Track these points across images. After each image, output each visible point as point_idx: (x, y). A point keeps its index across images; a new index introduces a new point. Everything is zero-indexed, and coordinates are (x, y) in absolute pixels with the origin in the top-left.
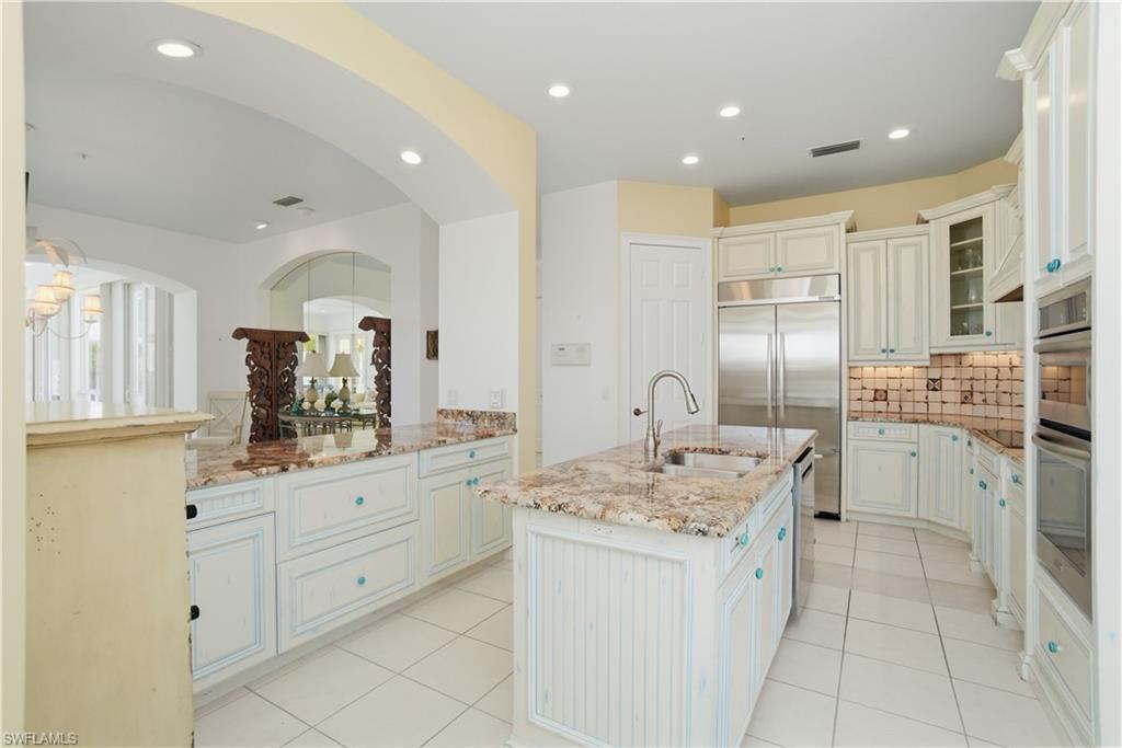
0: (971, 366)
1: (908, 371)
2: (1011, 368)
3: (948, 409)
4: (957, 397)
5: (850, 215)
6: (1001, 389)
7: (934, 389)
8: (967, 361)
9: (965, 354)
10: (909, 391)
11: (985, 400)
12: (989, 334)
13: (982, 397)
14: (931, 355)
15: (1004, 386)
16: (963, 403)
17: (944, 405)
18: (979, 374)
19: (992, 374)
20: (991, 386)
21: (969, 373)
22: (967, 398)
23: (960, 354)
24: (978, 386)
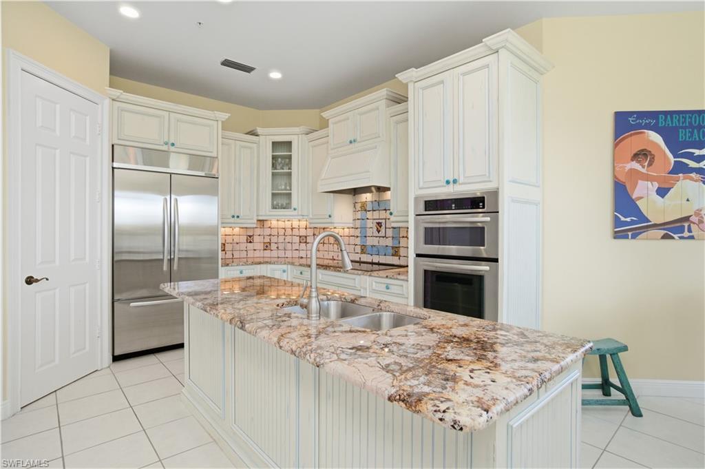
0: (270, 227)
1: (237, 230)
2: (292, 229)
3: (257, 254)
4: (261, 246)
5: (227, 117)
6: (287, 241)
7: (250, 242)
8: (267, 224)
9: (266, 220)
10: (237, 243)
11: (278, 248)
12: (295, 209)
13: (276, 245)
14: (258, 221)
15: (288, 239)
16: (265, 250)
17: (255, 252)
18: (274, 232)
19: (281, 232)
20: (281, 239)
21: (267, 232)
22: (267, 246)
23: (263, 220)
24: (274, 239)
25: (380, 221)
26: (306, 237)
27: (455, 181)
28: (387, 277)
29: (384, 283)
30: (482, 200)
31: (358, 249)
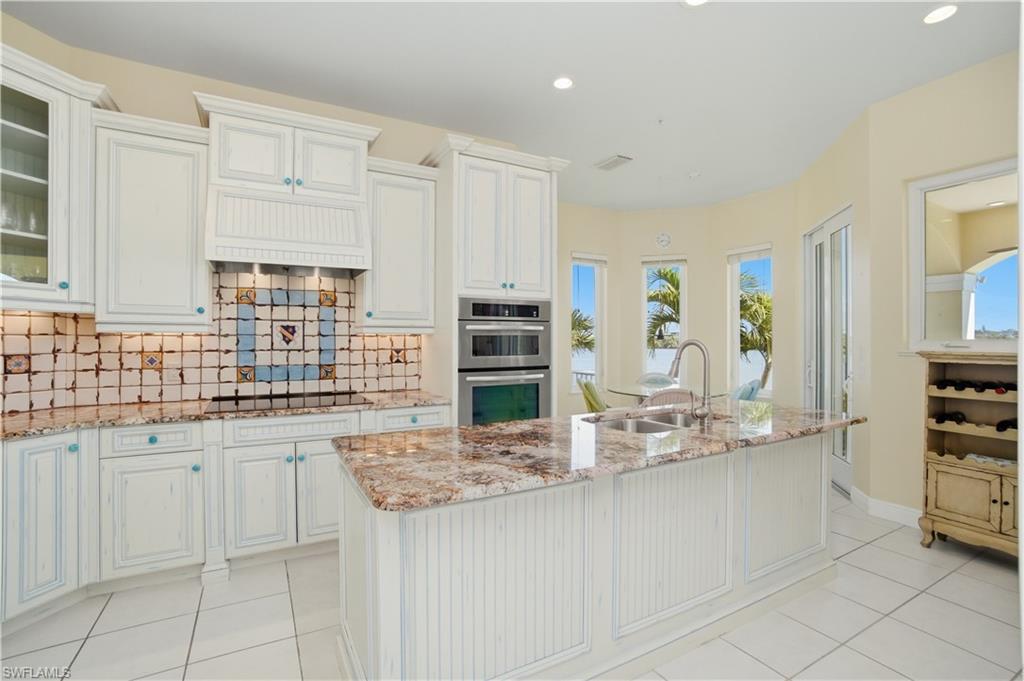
12: (63, 286)
25: (291, 324)
26: (28, 357)
27: (512, 286)
28: (416, 405)
29: (409, 415)
30: (536, 308)
31: (230, 374)
